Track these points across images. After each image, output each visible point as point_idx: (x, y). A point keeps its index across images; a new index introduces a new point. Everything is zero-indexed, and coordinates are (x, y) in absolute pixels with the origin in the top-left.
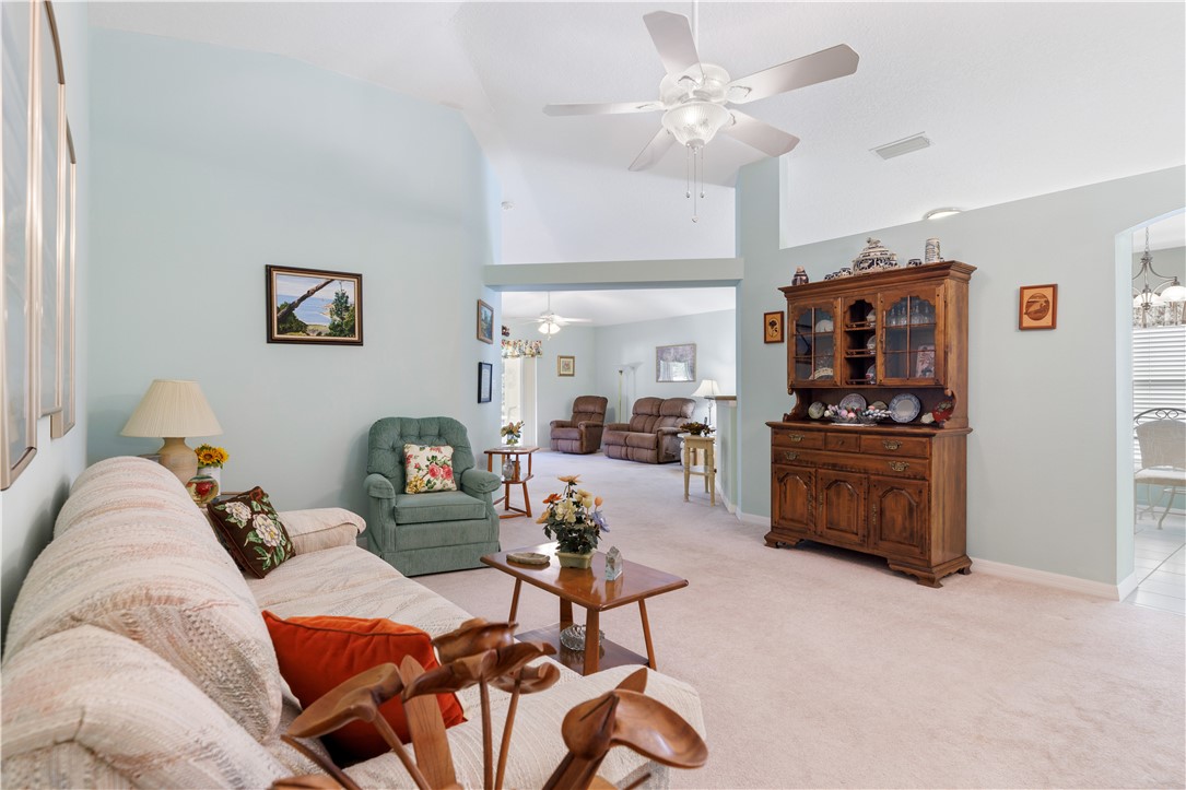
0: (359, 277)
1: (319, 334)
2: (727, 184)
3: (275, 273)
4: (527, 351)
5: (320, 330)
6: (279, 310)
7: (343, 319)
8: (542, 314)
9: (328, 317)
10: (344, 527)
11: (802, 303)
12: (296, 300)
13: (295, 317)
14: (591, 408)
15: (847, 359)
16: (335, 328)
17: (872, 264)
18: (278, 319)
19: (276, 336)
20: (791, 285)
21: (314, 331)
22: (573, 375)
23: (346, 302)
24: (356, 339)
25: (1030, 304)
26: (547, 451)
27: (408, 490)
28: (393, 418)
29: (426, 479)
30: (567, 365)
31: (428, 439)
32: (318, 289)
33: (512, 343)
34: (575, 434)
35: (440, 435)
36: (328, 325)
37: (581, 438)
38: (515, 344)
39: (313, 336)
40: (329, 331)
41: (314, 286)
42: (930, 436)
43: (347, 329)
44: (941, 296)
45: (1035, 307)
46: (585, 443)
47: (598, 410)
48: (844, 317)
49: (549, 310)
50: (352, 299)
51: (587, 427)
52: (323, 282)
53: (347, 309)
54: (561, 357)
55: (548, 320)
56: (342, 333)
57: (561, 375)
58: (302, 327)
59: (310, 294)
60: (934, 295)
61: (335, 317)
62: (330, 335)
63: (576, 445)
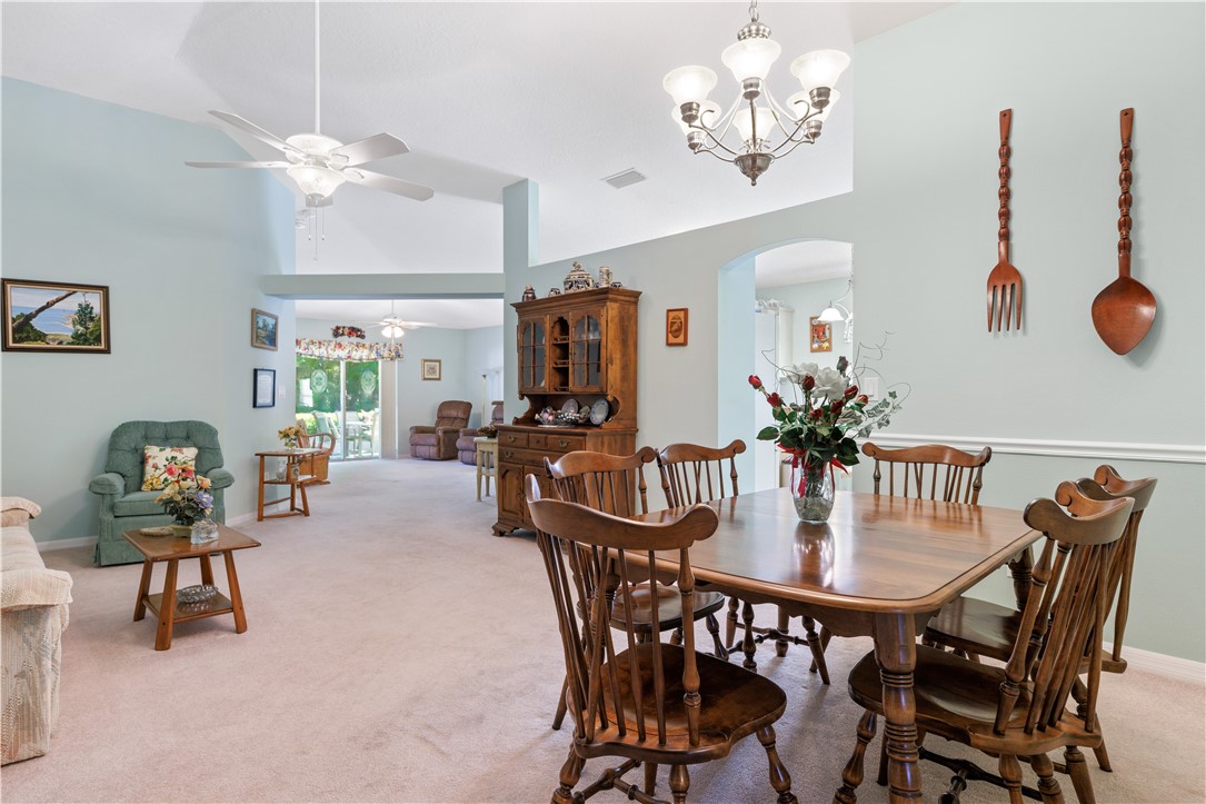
0: (105, 290)
1: (61, 343)
2: (499, 203)
3: (9, 286)
4: (386, 355)
5: (61, 339)
6: (14, 320)
7: (87, 328)
8: (386, 317)
9: (71, 326)
10: (14, 512)
11: (526, 318)
12: (34, 311)
13: (32, 327)
14: (454, 413)
15: (555, 369)
16: (77, 337)
17: (571, 286)
18: (14, 329)
19: (11, 344)
20: (521, 301)
21: (54, 340)
22: (439, 379)
23: (91, 313)
24: (102, 347)
25: (673, 323)
26: (408, 458)
27: (144, 487)
28: (138, 422)
29: (162, 478)
30: (433, 369)
31: (173, 441)
32: (58, 300)
33: (367, 345)
34: (433, 440)
35: (188, 438)
36: (70, 334)
37: (439, 443)
38: (371, 346)
39: (54, 345)
40: (72, 340)
41: (54, 298)
42: (584, 435)
43: (92, 337)
44: (604, 317)
45: (675, 327)
46: (442, 449)
47: (461, 415)
48: (552, 332)
49: (392, 314)
50: (97, 309)
51: (445, 432)
52: (64, 293)
53: (92, 319)
54: (425, 361)
55: (391, 323)
56: (86, 341)
57: (425, 379)
58: (41, 336)
59: (49, 305)
60: (600, 316)
61: (78, 327)
62: (73, 343)
63: (433, 451)
